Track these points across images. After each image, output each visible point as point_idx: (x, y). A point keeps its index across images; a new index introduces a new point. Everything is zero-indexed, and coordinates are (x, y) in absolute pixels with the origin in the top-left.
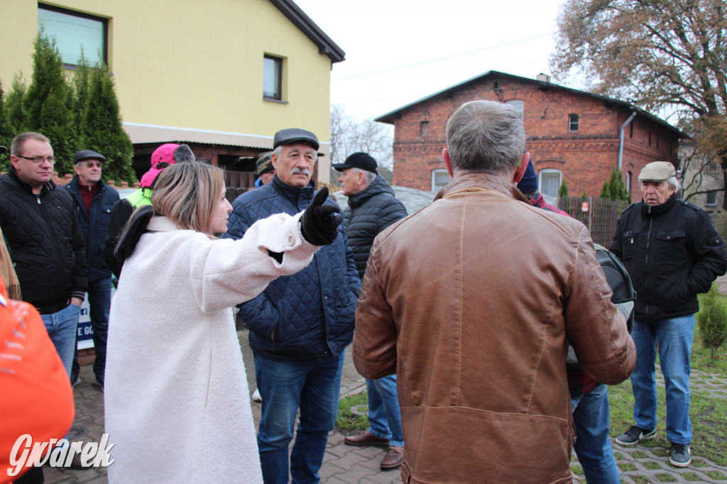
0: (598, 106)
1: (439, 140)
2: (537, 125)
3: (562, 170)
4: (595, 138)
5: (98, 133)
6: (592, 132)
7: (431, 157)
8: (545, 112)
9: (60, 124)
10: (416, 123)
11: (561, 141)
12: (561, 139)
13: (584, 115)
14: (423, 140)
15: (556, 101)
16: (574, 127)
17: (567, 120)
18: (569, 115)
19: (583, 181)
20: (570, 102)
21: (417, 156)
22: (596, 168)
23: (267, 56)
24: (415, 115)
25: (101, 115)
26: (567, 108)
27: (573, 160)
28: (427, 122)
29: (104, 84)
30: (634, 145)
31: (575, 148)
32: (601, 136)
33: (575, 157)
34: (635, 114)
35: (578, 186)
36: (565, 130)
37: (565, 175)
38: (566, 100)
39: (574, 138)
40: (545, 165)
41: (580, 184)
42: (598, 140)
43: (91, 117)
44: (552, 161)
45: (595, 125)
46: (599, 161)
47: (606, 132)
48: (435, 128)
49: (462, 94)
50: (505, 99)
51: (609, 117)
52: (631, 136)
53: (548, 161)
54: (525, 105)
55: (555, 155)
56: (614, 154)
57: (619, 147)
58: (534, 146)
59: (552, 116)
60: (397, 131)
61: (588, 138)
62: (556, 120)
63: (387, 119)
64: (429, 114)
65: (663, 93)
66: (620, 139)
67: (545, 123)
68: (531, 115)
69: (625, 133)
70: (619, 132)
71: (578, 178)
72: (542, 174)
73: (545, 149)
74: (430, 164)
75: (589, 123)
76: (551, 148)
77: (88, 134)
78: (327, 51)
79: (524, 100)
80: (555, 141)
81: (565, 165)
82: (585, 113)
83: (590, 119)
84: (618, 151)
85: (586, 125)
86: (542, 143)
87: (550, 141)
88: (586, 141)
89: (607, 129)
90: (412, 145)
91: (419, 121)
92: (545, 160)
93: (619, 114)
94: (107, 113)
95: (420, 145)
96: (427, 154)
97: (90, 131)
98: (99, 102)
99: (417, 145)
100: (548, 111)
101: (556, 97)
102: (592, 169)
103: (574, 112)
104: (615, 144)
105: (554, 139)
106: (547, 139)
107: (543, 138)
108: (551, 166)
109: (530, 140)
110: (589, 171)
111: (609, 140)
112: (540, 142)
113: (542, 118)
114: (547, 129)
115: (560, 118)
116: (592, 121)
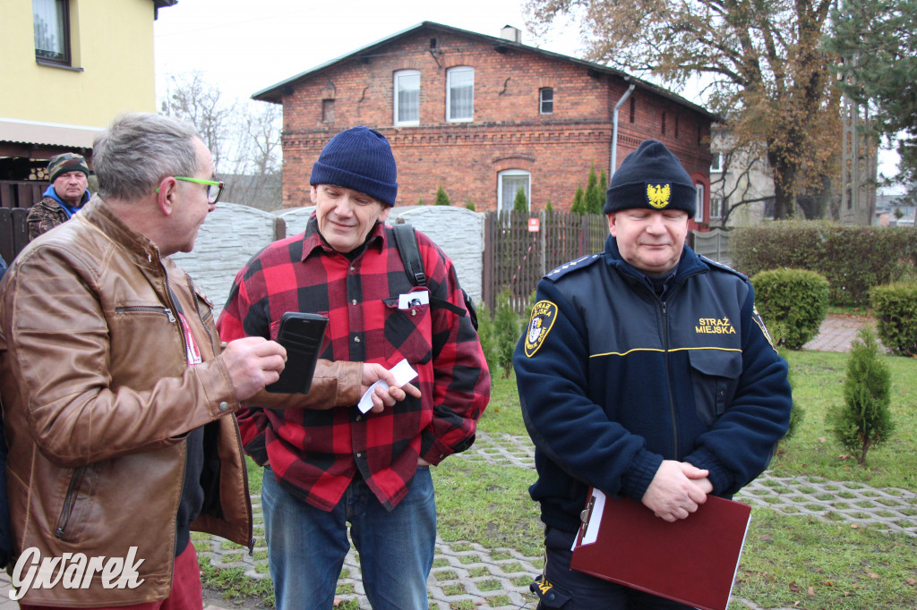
0: (580, 75)
2: (494, 105)
3: (530, 171)
4: (577, 123)
6: (572, 114)
8: (505, 86)
10: (315, 101)
11: (528, 128)
12: (528, 125)
13: (560, 89)
14: (327, 129)
15: (521, 69)
16: (547, 107)
17: (536, 97)
18: (540, 89)
19: (562, 187)
20: (541, 70)
22: (580, 169)
24: (314, 89)
26: (536, 79)
27: (547, 156)
28: (332, 101)
30: (636, 134)
31: (549, 138)
32: (585, 120)
33: (549, 152)
34: (632, 87)
35: (555, 194)
36: (533, 112)
37: (536, 179)
38: (535, 67)
39: (547, 124)
40: (507, 164)
41: (556, 191)
42: (581, 126)
44: (516, 158)
45: (577, 104)
46: (584, 157)
47: (592, 114)
48: (344, 109)
49: (383, 58)
50: (447, 65)
51: (596, 92)
52: (632, 120)
53: (511, 158)
54: (476, 74)
55: (520, 149)
56: (605, 147)
57: (612, 137)
58: (490, 135)
59: (515, 91)
60: (286, 114)
61: (567, 123)
62: (521, 97)
63: (271, 96)
64: (335, 89)
65: (687, 56)
66: (613, 124)
67: (505, 102)
68: (485, 89)
69: (620, 116)
70: (610, 113)
71: (554, 182)
72: (503, 176)
73: (506, 140)
75: (568, 101)
76: (514, 139)
79: (475, 67)
80: (520, 129)
81: (536, 163)
82: (562, 86)
83: (569, 96)
84: (610, 143)
85: (564, 105)
86: (501, 131)
87: (514, 129)
88: (564, 127)
89: (594, 110)
90: (310, 136)
91: (320, 98)
92: (506, 156)
93: (606, 90)
95: (323, 135)
99: (318, 136)
100: (510, 83)
101: (521, 61)
102: (574, 169)
103: (547, 85)
104: (606, 132)
105: (518, 125)
106: (508, 126)
107: (504, 124)
108: (514, 166)
109: (483, 126)
110: (570, 172)
111: (597, 126)
112: (498, 129)
113: (501, 93)
114: (508, 110)
115: (527, 94)
116: (572, 98)
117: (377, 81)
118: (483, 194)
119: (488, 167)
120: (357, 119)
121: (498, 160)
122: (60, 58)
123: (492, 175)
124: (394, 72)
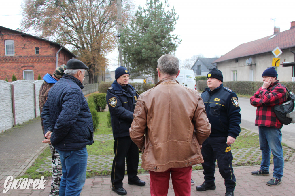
0: (47, 44)
3: (33, 70)
4: (47, 57)
6: (45, 54)
8: (24, 46)
11: (32, 58)
12: (32, 57)
13: (41, 48)
15: (29, 41)
16: (37, 52)
17: (34, 49)
18: (35, 47)
19: (43, 74)
20: (35, 42)
22: (48, 69)
26: (34, 45)
30: (60, 60)
31: (38, 61)
32: (49, 56)
33: (38, 65)
34: (61, 48)
36: (34, 53)
37: (35, 72)
38: (34, 41)
39: (38, 57)
40: (26, 68)
42: (47, 58)
44: (29, 66)
45: (46, 52)
46: (49, 66)
47: (51, 55)
50: (5, 39)
51: (52, 49)
52: (59, 56)
53: (27, 66)
54: (15, 42)
55: (30, 64)
56: (54, 63)
58: (20, 60)
59: (28, 47)
61: (44, 57)
62: (29, 49)
66: (56, 57)
67: (25, 51)
68: (18, 46)
70: (56, 55)
71: (40, 73)
72: (25, 71)
73: (25, 61)
75: (43, 51)
76: (28, 61)
79: (14, 40)
80: (30, 58)
81: (35, 68)
82: (42, 47)
83: (44, 49)
84: (56, 62)
85: (43, 52)
86: (24, 59)
87: (28, 58)
88: (43, 58)
89: (51, 54)
92: (25, 66)
93: (55, 48)
100: (26, 45)
101: (29, 39)
102: (46, 69)
103: (37, 46)
104: (55, 60)
105: (29, 57)
106: (26, 57)
107: (24, 57)
108: (28, 68)
109: (18, 57)
110: (45, 70)
111: (52, 58)
112: (23, 58)
113: (23, 48)
114: (25, 53)
115: (31, 48)
116: (45, 50)
118: (19, 76)
119: (20, 69)
121: (23, 67)
123: (21, 71)
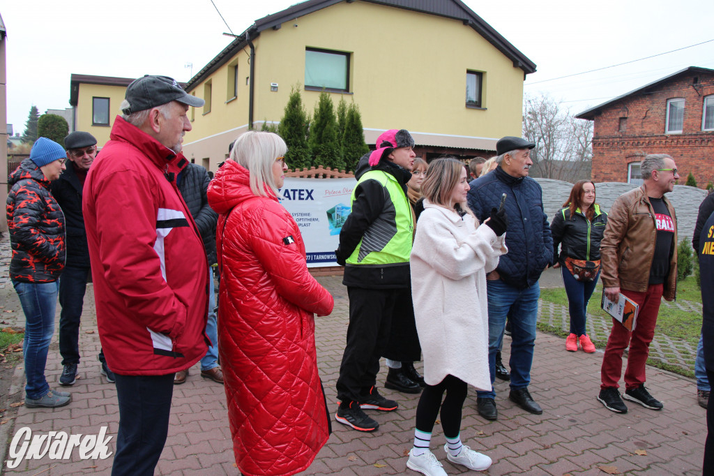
1: (637, 135)
5: (351, 145)
7: (628, 151)
9: (332, 141)
10: (615, 119)
14: (621, 135)
21: (615, 151)
23: (469, 72)
24: (614, 111)
25: (353, 135)
28: (626, 118)
29: (355, 117)
43: (347, 135)
49: (660, 91)
50: (705, 94)
60: (596, 127)
63: (588, 116)
64: (628, 111)
74: (627, 158)
77: (345, 145)
78: (520, 65)
90: (610, 140)
91: (618, 117)
94: (356, 133)
95: (618, 139)
96: (625, 148)
97: (347, 144)
98: (352, 127)
99: (615, 140)
117: (655, 106)
120: (641, 130)
122: (476, 104)
124: (667, 100)
